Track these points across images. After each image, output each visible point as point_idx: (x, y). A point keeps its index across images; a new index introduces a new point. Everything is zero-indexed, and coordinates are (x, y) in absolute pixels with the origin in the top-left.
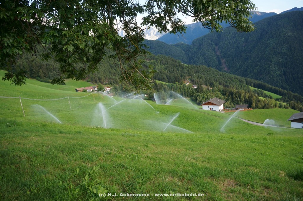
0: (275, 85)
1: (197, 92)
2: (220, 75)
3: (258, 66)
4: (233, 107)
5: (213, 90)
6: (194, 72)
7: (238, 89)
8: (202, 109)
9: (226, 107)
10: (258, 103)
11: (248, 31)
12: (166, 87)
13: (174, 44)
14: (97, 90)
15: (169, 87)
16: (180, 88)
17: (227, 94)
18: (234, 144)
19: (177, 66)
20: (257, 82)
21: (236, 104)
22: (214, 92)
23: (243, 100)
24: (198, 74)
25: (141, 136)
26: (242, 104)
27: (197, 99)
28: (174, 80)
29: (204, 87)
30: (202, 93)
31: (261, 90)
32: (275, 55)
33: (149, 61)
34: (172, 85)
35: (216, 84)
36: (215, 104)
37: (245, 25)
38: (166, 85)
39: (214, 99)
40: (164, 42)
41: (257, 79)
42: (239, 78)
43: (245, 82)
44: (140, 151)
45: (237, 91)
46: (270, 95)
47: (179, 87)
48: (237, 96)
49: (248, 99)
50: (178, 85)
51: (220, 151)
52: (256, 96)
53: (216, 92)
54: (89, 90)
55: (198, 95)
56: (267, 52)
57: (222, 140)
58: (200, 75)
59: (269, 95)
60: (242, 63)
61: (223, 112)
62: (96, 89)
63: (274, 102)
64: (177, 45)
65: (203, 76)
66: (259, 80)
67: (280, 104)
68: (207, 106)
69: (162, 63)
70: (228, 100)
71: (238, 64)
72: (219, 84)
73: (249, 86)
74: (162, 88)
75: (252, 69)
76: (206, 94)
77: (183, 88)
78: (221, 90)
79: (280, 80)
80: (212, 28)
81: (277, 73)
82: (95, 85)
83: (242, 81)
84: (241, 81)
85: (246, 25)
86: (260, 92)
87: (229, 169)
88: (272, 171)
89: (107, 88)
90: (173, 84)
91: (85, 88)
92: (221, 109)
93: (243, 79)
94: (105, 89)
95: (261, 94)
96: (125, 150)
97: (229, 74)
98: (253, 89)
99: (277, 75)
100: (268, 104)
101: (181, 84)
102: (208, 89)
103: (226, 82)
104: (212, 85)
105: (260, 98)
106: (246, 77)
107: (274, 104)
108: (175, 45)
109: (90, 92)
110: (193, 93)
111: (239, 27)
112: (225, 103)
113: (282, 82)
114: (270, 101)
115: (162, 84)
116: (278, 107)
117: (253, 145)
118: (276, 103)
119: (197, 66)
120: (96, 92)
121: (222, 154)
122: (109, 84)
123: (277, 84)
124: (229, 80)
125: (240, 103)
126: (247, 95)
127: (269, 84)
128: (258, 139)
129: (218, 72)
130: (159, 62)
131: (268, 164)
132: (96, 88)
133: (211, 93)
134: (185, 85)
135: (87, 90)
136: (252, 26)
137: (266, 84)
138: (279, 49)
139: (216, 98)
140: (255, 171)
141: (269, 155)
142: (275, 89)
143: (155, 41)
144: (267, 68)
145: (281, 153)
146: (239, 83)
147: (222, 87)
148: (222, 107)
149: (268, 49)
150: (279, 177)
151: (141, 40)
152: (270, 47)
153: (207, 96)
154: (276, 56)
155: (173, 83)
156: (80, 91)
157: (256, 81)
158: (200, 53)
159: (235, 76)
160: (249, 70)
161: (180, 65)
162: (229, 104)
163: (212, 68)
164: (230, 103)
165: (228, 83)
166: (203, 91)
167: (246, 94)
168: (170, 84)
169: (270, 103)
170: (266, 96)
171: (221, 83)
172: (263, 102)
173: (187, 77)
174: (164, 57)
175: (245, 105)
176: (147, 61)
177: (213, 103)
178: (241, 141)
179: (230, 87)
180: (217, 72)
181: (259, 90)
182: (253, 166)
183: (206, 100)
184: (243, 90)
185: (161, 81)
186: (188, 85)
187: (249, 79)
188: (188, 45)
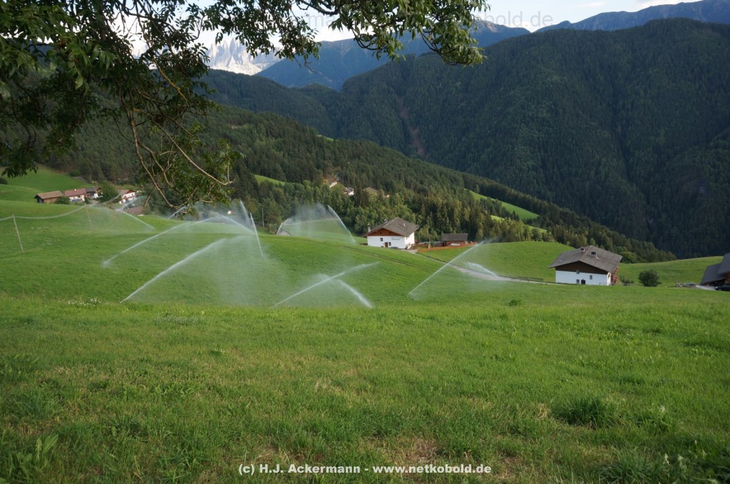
0: (525, 189)
1: (356, 205)
2: (409, 165)
3: (489, 147)
4: (436, 240)
5: (391, 200)
6: (347, 156)
7: (446, 198)
8: (366, 244)
9: (420, 240)
10: (489, 230)
11: (467, 62)
12: (281, 191)
13: (300, 88)
14: (97, 199)
15: (289, 193)
16: (315, 195)
17: (423, 210)
18: (437, 335)
19: (307, 143)
20: (487, 182)
21: (442, 233)
22: (394, 204)
23: (458, 223)
24: (356, 161)
25: (208, 322)
26: (455, 232)
27: (354, 222)
28: (301, 176)
29: (372, 193)
30: (368, 208)
31: (495, 200)
32: (524, 122)
33: (236, 127)
34: (295, 186)
35: (399, 185)
36: (395, 232)
37: (461, 48)
38: (280, 186)
39: (393, 221)
40: (276, 81)
41: (487, 175)
42: (450, 172)
43: (462, 183)
44: (194, 370)
45: (445, 202)
46: (514, 212)
47: (312, 193)
48: (444, 215)
49: (467, 220)
50: (309, 187)
51: (404, 355)
52: (485, 214)
53: (399, 204)
54: (76, 198)
55: (357, 213)
56: (508, 116)
57: (409, 323)
58: (362, 164)
59: (511, 212)
60: (456, 138)
61: (413, 252)
62: (96, 196)
63: (521, 226)
64: (307, 91)
65: (368, 166)
66: (492, 179)
67: (534, 231)
68: (377, 238)
69: (269, 133)
70: (426, 223)
71: (448, 140)
72: (406, 186)
73: (471, 191)
74: (271, 193)
75: (476, 154)
76: (376, 210)
77: (322, 194)
78: (411, 201)
79: (534, 178)
80: (379, 48)
81: (528, 163)
82: (94, 184)
83: (455, 180)
84: (453, 180)
85: (465, 48)
86: (494, 206)
87: (422, 408)
88: (520, 406)
89: (128, 193)
90: (297, 184)
91: (63, 192)
92: (409, 244)
93: (458, 175)
94: (120, 196)
95: (496, 209)
96: (151, 370)
97: (428, 163)
98: (479, 199)
99: (528, 167)
100: (509, 232)
101: (318, 185)
102: (380, 198)
103: (422, 183)
104: (389, 188)
105: (493, 217)
106: (464, 170)
107: (522, 231)
108: (302, 90)
109: (79, 202)
110: (346, 206)
111: (448, 51)
112: (418, 231)
113: (538, 183)
114: (514, 225)
115: (272, 183)
116: (529, 238)
117: (480, 335)
118: (526, 230)
119: (355, 142)
120: (95, 202)
121: (408, 364)
122: (131, 183)
123: (528, 187)
124: (428, 176)
125: (451, 229)
126: (467, 211)
127: (512, 187)
128: (490, 317)
129: (404, 159)
130: (264, 130)
131: (512, 385)
132: (95, 193)
133: (387, 207)
134: (326, 188)
135: (72, 198)
136: (477, 52)
137: (507, 187)
138: (533, 111)
139: (398, 218)
140: (484, 407)
141: (514, 359)
142: (524, 199)
143: (253, 77)
144: (508, 151)
145: (537, 353)
146: (449, 185)
147: (411, 194)
148: (411, 240)
149: (511, 109)
150: (537, 420)
151: (199, 72)
152: (514, 104)
153: (379, 215)
154: (527, 126)
155: (296, 182)
156: (48, 202)
157: (485, 181)
158: (362, 111)
159: (441, 168)
160: (470, 155)
161: (314, 139)
162: (428, 232)
163: (389, 149)
164: (430, 230)
165: (426, 183)
166: (369, 204)
167: (465, 209)
168: (292, 185)
169: (514, 230)
170: (505, 214)
171: (410, 185)
172: (500, 227)
173: (331, 169)
174: (276, 118)
175: (461, 234)
176: (233, 127)
177: (393, 231)
178: (451, 325)
179: (429, 192)
180: (402, 157)
181: (492, 199)
182: (478, 393)
183: (375, 223)
184: (458, 201)
185: (269, 176)
186: (334, 187)
187: (471, 176)
188: (334, 92)
